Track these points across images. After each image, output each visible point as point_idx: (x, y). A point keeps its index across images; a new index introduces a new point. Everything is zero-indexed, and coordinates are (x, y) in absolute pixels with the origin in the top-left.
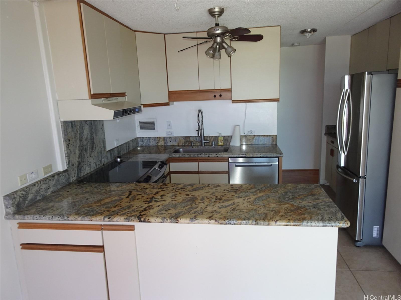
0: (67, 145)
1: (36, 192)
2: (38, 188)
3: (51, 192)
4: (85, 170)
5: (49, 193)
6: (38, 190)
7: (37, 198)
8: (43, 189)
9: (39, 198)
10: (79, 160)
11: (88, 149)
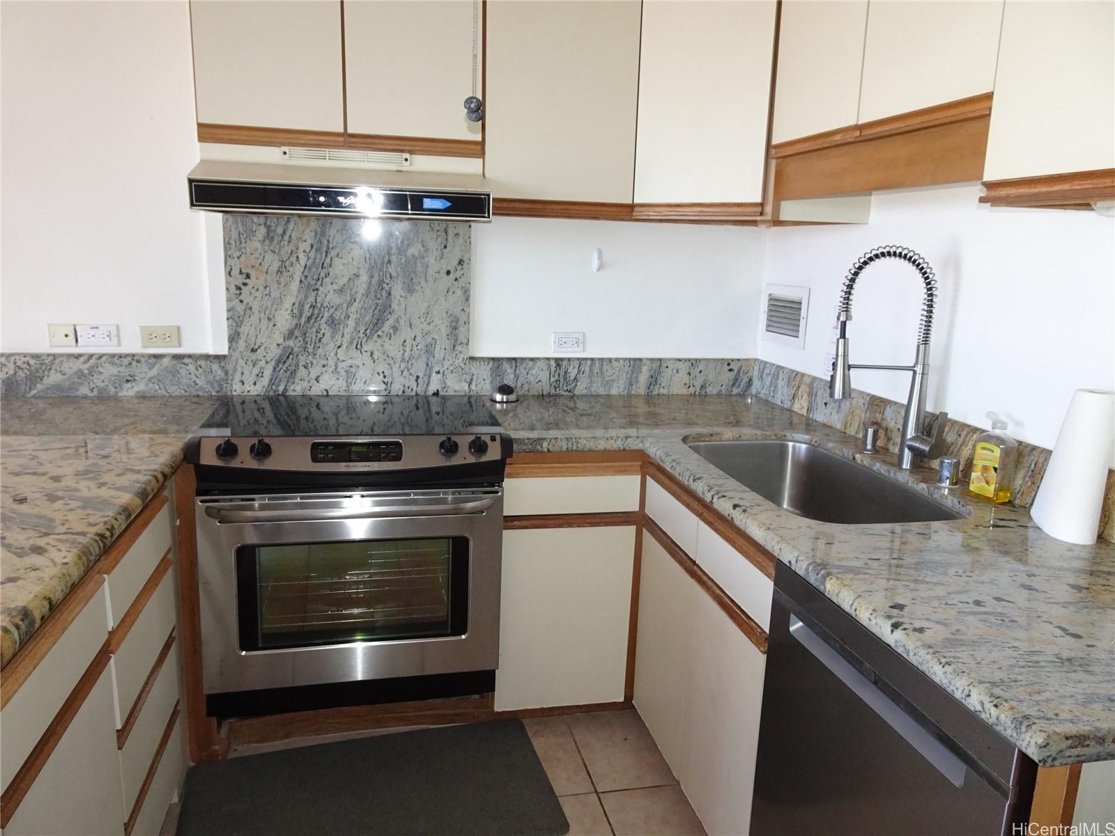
0: (233, 288)
1: (76, 373)
2: (86, 366)
3: (139, 392)
4: (317, 380)
5: (129, 391)
6: (86, 372)
7: (77, 390)
8: (105, 375)
9: (84, 390)
10: (291, 343)
11: (351, 323)
